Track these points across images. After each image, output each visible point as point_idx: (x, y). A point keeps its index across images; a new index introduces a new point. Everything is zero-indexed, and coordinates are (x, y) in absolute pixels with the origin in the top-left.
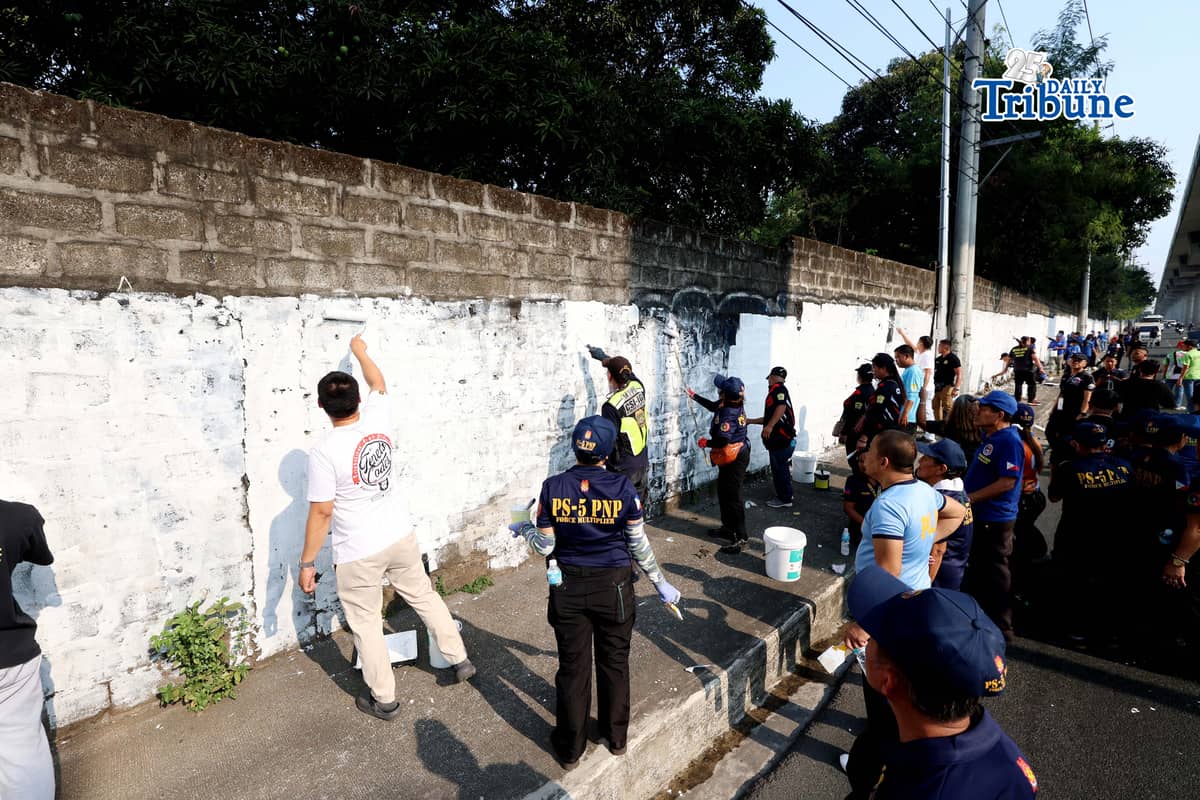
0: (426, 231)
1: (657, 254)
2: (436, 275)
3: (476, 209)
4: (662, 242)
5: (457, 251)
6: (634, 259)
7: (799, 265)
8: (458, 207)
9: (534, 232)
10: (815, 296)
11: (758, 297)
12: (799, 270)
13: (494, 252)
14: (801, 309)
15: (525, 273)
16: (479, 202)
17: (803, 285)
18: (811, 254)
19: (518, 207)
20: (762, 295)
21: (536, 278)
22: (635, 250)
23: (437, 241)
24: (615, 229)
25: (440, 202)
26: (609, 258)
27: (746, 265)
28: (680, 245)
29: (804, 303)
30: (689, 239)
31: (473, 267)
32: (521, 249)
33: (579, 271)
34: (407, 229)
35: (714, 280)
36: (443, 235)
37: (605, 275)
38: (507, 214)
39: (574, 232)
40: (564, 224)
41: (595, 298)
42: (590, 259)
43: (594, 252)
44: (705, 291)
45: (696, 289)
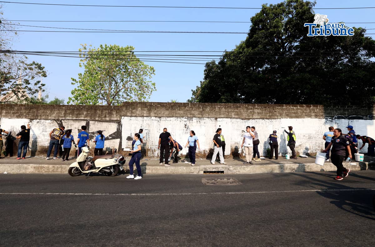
1: (329, 110)
2: (292, 116)
3: (297, 108)
4: (330, 108)
5: (295, 113)
6: (324, 112)
8: (294, 108)
9: (305, 110)
11: (360, 116)
13: (300, 113)
15: (304, 115)
19: (303, 107)
20: (362, 116)
21: (306, 116)
22: (324, 110)
24: (320, 107)
26: (319, 112)
27: (355, 110)
28: (335, 108)
30: (337, 107)
31: (297, 115)
32: (303, 112)
33: (313, 114)
34: (288, 111)
35: (345, 114)
36: (293, 111)
37: (318, 114)
38: (301, 108)
39: (312, 109)
40: (310, 108)
41: (316, 118)
42: (315, 112)
43: (316, 111)
44: (342, 116)
45: (340, 115)
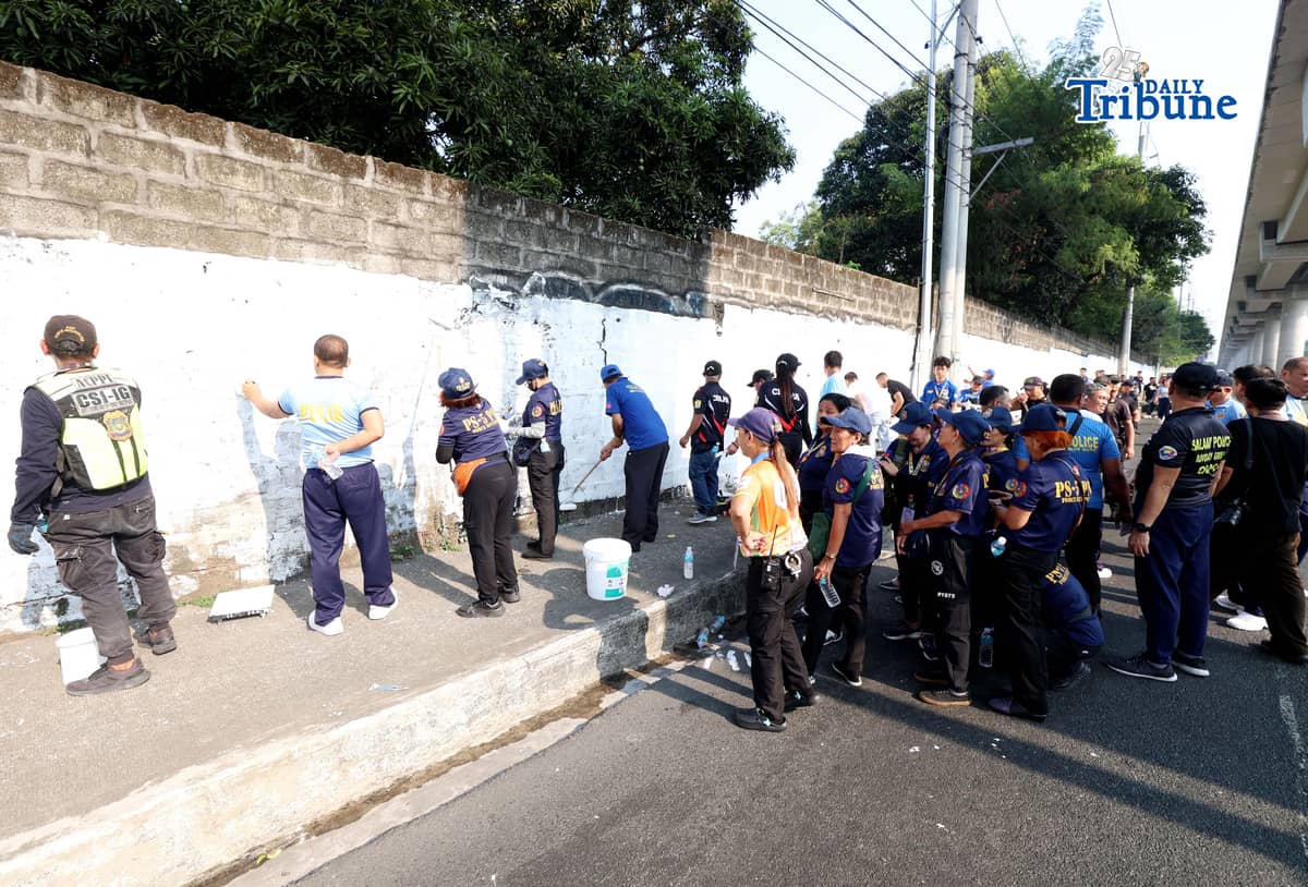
0: (131, 167)
1: (501, 228)
2: (151, 222)
3: (215, 149)
4: (509, 215)
5: (186, 197)
6: (465, 231)
7: (720, 261)
8: (185, 144)
9: (307, 185)
10: (744, 298)
11: (656, 292)
12: (719, 268)
13: (244, 204)
14: (722, 312)
15: (294, 232)
16: (220, 141)
17: (725, 284)
18: (736, 250)
19: (283, 153)
20: (666, 291)
21: (311, 240)
22: (468, 221)
23: (151, 182)
24: (435, 192)
25: (155, 135)
26: (426, 227)
27: (639, 254)
28: (537, 221)
29: (726, 305)
30: (550, 216)
31: (211, 218)
32: (286, 204)
33: (381, 238)
34: (99, 162)
35: (592, 269)
36: (159, 174)
37: (420, 245)
38: (265, 161)
39: (371, 192)
40: (355, 180)
41: (404, 271)
42: (397, 226)
43: (402, 217)
44: (575, 278)
45: (561, 274)
